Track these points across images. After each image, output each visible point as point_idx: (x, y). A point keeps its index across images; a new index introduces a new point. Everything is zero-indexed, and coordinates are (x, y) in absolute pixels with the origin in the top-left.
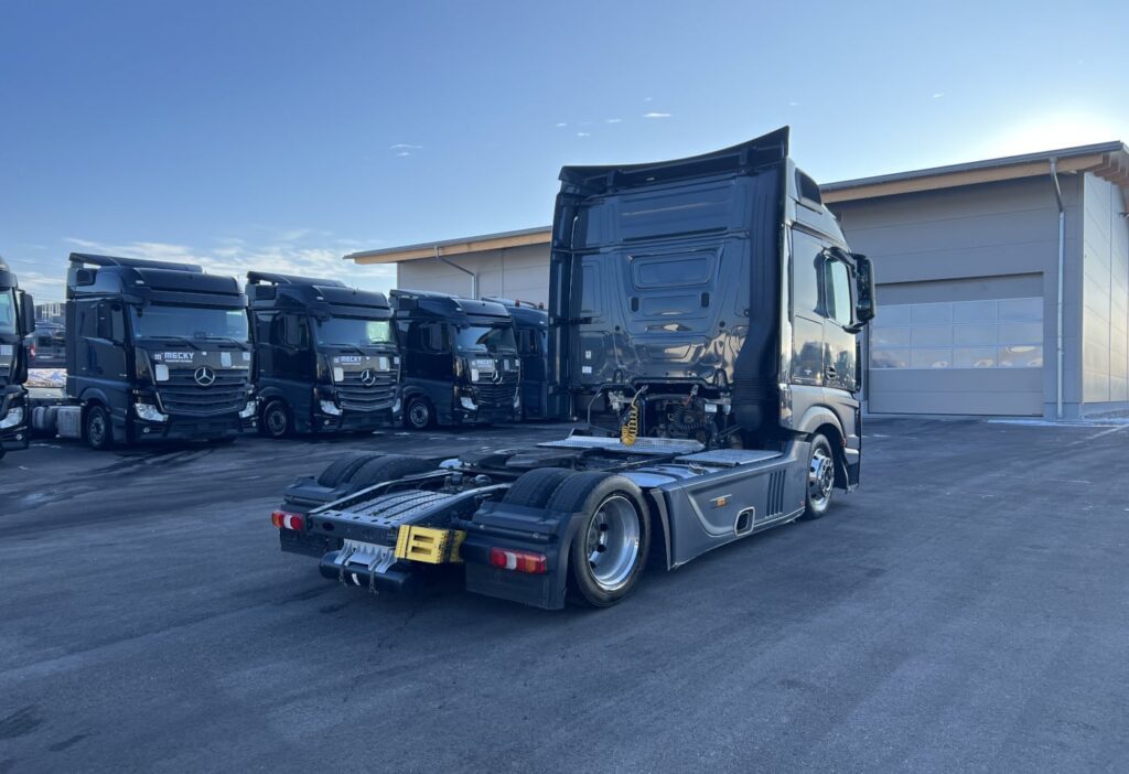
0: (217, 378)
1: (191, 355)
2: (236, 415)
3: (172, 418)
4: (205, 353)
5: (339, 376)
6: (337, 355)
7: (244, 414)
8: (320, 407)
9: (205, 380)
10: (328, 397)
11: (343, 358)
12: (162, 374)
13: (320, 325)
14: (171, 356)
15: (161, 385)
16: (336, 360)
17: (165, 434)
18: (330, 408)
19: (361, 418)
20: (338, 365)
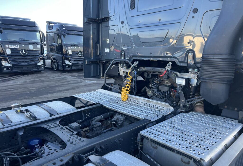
0: (28, 53)
1: (19, 46)
2: (36, 65)
3: (14, 65)
4: (23, 45)
5: (70, 53)
6: (69, 46)
7: (39, 64)
8: (65, 62)
9: (24, 54)
10: (67, 59)
11: (71, 47)
12: (8, 51)
13: (64, 36)
14: (12, 46)
15: (8, 55)
16: (69, 48)
17: (12, 70)
18: (67, 62)
19: (78, 66)
20: (70, 49)
